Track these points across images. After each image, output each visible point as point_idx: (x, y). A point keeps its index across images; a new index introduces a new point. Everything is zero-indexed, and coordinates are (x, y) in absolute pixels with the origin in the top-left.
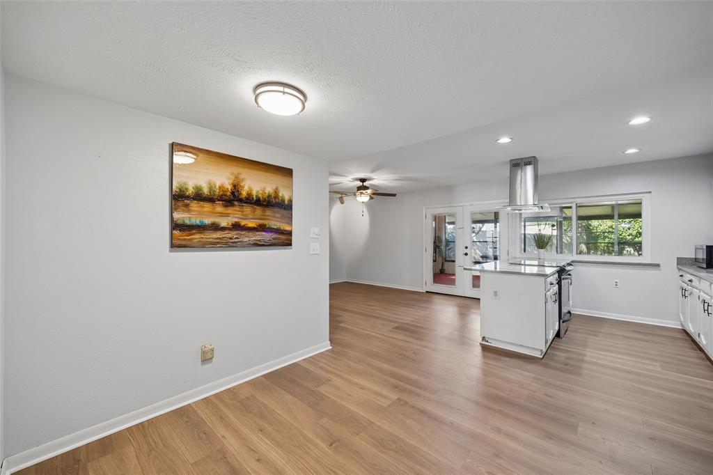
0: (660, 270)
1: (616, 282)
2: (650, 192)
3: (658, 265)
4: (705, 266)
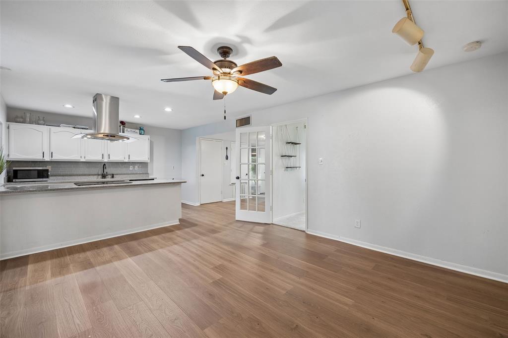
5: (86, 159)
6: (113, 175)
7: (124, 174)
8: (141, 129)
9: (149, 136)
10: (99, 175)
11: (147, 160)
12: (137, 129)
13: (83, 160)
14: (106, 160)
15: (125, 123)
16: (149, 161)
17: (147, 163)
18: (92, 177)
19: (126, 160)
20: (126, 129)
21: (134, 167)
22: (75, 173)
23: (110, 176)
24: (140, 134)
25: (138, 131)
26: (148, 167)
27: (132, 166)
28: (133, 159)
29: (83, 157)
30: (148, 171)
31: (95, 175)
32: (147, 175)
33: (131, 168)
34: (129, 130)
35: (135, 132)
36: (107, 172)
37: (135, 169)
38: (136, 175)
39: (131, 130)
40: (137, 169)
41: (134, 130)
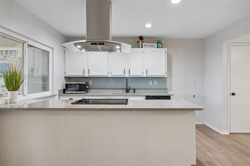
4: (84, 92)
5: (112, 74)
6: (135, 89)
7: (145, 89)
8: (159, 42)
9: (166, 49)
10: (123, 89)
11: (164, 74)
12: (155, 43)
13: (110, 76)
14: (127, 75)
15: (143, 38)
16: (166, 76)
17: (166, 78)
18: (118, 90)
20: (144, 44)
21: (153, 82)
22: (107, 87)
23: (132, 91)
24: (158, 47)
25: (156, 45)
26: (166, 82)
27: (151, 82)
28: (150, 74)
29: (110, 73)
30: (166, 86)
31: (121, 89)
32: (166, 91)
33: (151, 83)
34: (147, 44)
35: (153, 46)
36: (130, 87)
37: (154, 84)
38: (156, 90)
39: (150, 44)
40: (156, 84)
41: (152, 44)
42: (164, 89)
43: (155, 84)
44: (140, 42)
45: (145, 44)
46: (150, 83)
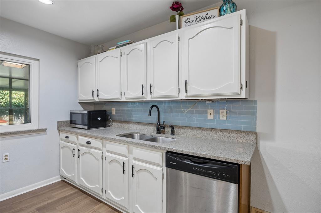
0: (46, 134)
1: (6, 156)
2: (38, 60)
3: (45, 130)
4: (86, 127)
5: (127, 96)
6: (173, 127)
10: (156, 125)
13: (123, 99)
14: (148, 96)
19: (182, 96)
20: (184, 19)
21: (216, 113)
25: (215, 12)
26: (254, 114)
27: (211, 111)
30: (255, 124)
31: (151, 124)
32: (251, 137)
33: (212, 115)
34: (192, 17)
35: (207, 17)
36: (164, 122)
37: (219, 118)
38: (221, 134)
39: (198, 15)
40: (225, 118)
41: (204, 14)
42: (247, 132)
43: (221, 118)
44: (177, 17)
45: (187, 19)
46: (208, 115)
